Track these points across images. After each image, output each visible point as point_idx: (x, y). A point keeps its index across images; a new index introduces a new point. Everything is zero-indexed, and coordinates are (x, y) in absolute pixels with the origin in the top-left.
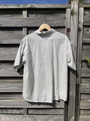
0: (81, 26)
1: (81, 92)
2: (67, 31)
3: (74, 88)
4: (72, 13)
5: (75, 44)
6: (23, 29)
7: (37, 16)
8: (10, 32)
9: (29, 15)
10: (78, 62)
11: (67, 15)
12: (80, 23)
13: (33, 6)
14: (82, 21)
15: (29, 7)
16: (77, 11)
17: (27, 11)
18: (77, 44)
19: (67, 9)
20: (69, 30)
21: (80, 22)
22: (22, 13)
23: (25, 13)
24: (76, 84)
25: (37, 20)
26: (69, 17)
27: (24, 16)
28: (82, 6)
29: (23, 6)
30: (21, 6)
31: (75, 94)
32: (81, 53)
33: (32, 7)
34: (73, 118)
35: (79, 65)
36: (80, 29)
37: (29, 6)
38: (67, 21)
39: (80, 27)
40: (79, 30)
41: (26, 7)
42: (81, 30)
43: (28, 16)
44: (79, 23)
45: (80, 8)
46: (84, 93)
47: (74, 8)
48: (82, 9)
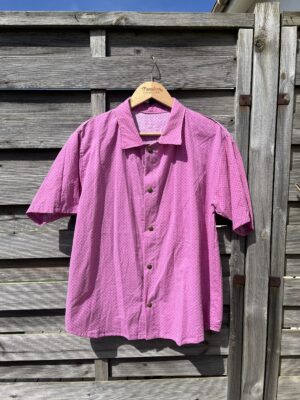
0: (288, 89)
1: (285, 304)
2: (241, 105)
3: (263, 289)
4: (259, 45)
5: (268, 149)
6: (93, 96)
7: (138, 52)
8: (46, 106)
9: (113, 50)
10: (276, 207)
11: (243, 51)
12: (284, 76)
13: (126, 19)
14: (292, 73)
15: (114, 23)
16: (275, 38)
17: (104, 37)
18: (273, 147)
19: (240, 31)
20: (246, 102)
21: (284, 74)
22: (87, 44)
23: (98, 42)
24: (270, 278)
25: (142, 67)
26: (248, 57)
27: (96, 51)
28: (290, 22)
29: (90, 17)
30: (85, 16)
31: (265, 308)
32: (286, 176)
33: (123, 22)
34: (260, 384)
35: (280, 216)
36: (285, 98)
37: (111, 19)
38: (240, 69)
39: (286, 91)
40: (281, 101)
41: (102, 22)
42: (287, 103)
43: (108, 54)
44: (280, 77)
45: (283, 28)
46: (295, 304)
47: (264, 28)
48: (291, 33)
